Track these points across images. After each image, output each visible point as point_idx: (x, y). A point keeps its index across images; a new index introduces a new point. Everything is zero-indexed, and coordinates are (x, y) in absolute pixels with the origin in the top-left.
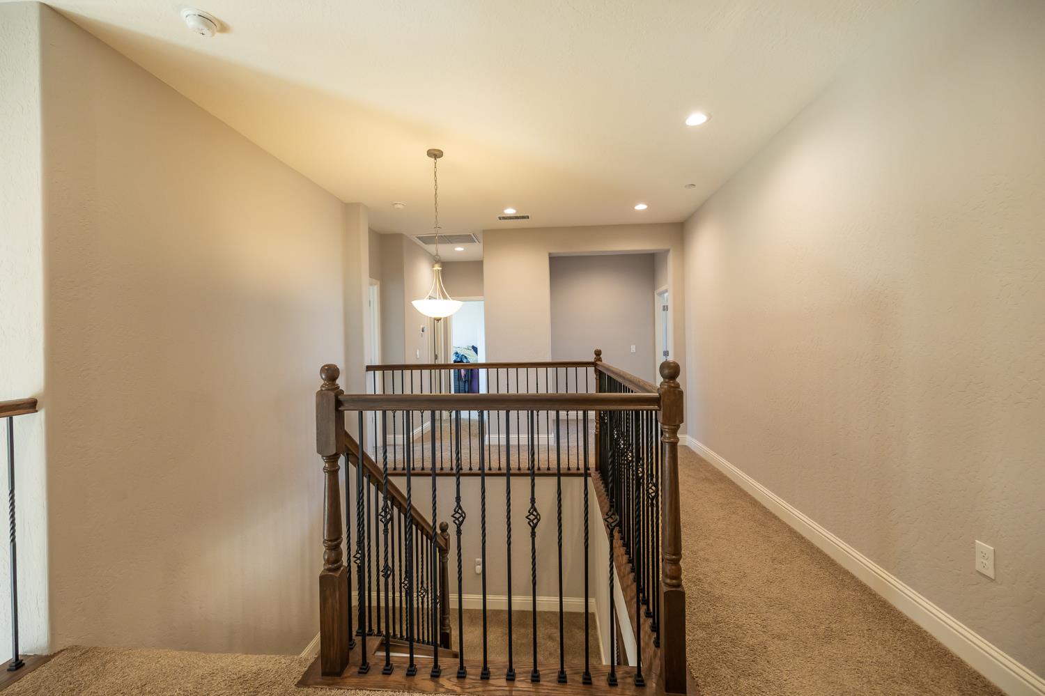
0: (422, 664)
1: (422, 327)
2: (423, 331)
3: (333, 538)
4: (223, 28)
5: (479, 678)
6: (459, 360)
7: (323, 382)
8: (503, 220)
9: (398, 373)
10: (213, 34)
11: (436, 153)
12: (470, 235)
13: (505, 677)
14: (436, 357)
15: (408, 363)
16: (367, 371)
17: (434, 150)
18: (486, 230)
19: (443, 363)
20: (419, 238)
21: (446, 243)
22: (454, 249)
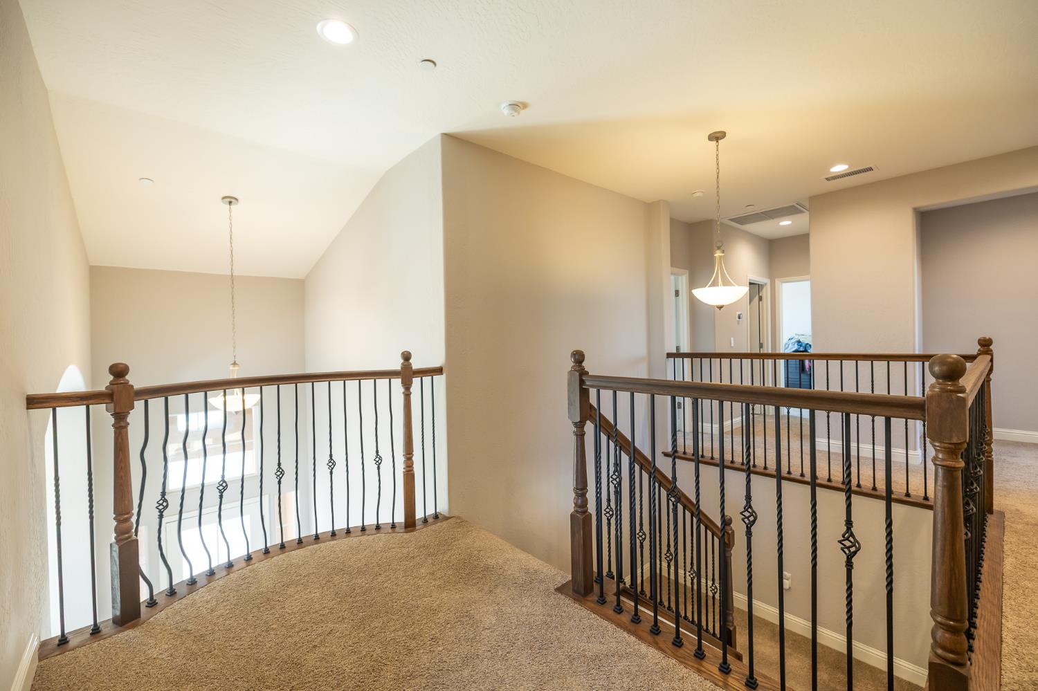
0: (646, 618)
1: (738, 313)
2: (739, 318)
3: (579, 487)
4: (525, 106)
5: (692, 654)
6: (802, 349)
7: (573, 364)
8: (833, 181)
9: (706, 361)
10: (519, 113)
11: (718, 135)
12: (793, 206)
13: (718, 666)
14: (761, 346)
15: (718, 351)
16: (667, 358)
17: (715, 133)
18: (814, 196)
19: (770, 352)
20: (731, 220)
21: (768, 219)
22: (779, 223)
